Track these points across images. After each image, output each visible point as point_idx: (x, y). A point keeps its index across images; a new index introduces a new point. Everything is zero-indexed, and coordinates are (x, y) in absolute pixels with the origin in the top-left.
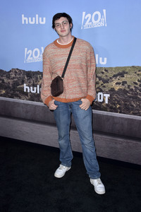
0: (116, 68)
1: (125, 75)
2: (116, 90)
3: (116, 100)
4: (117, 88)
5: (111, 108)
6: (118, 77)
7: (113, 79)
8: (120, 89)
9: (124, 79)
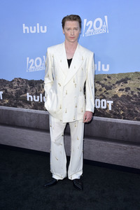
0: (119, 75)
1: (128, 81)
3: (119, 106)
4: (120, 95)
5: (115, 114)
6: (121, 84)
7: (117, 85)
8: (123, 96)
9: (127, 85)
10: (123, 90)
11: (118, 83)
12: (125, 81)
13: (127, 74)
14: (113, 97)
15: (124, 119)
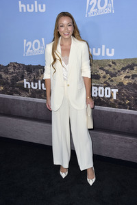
0: (124, 60)
1: (135, 68)
2: (125, 84)
3: (125, 95)
4: (126, 82)
5: (120, 104)
6: (127, 70)
7: (122, 72)
8: (129, 84)
9: (133, 72)
10: (129, 77)
11: (124, 69)
12: (131, 67)
13: (134, 59)
14: (118, 85)
15: (130, 109)
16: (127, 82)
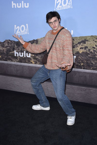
11: (79, 43)
14: (76, 53)
15: (84, 69)
16: (82, 51)
